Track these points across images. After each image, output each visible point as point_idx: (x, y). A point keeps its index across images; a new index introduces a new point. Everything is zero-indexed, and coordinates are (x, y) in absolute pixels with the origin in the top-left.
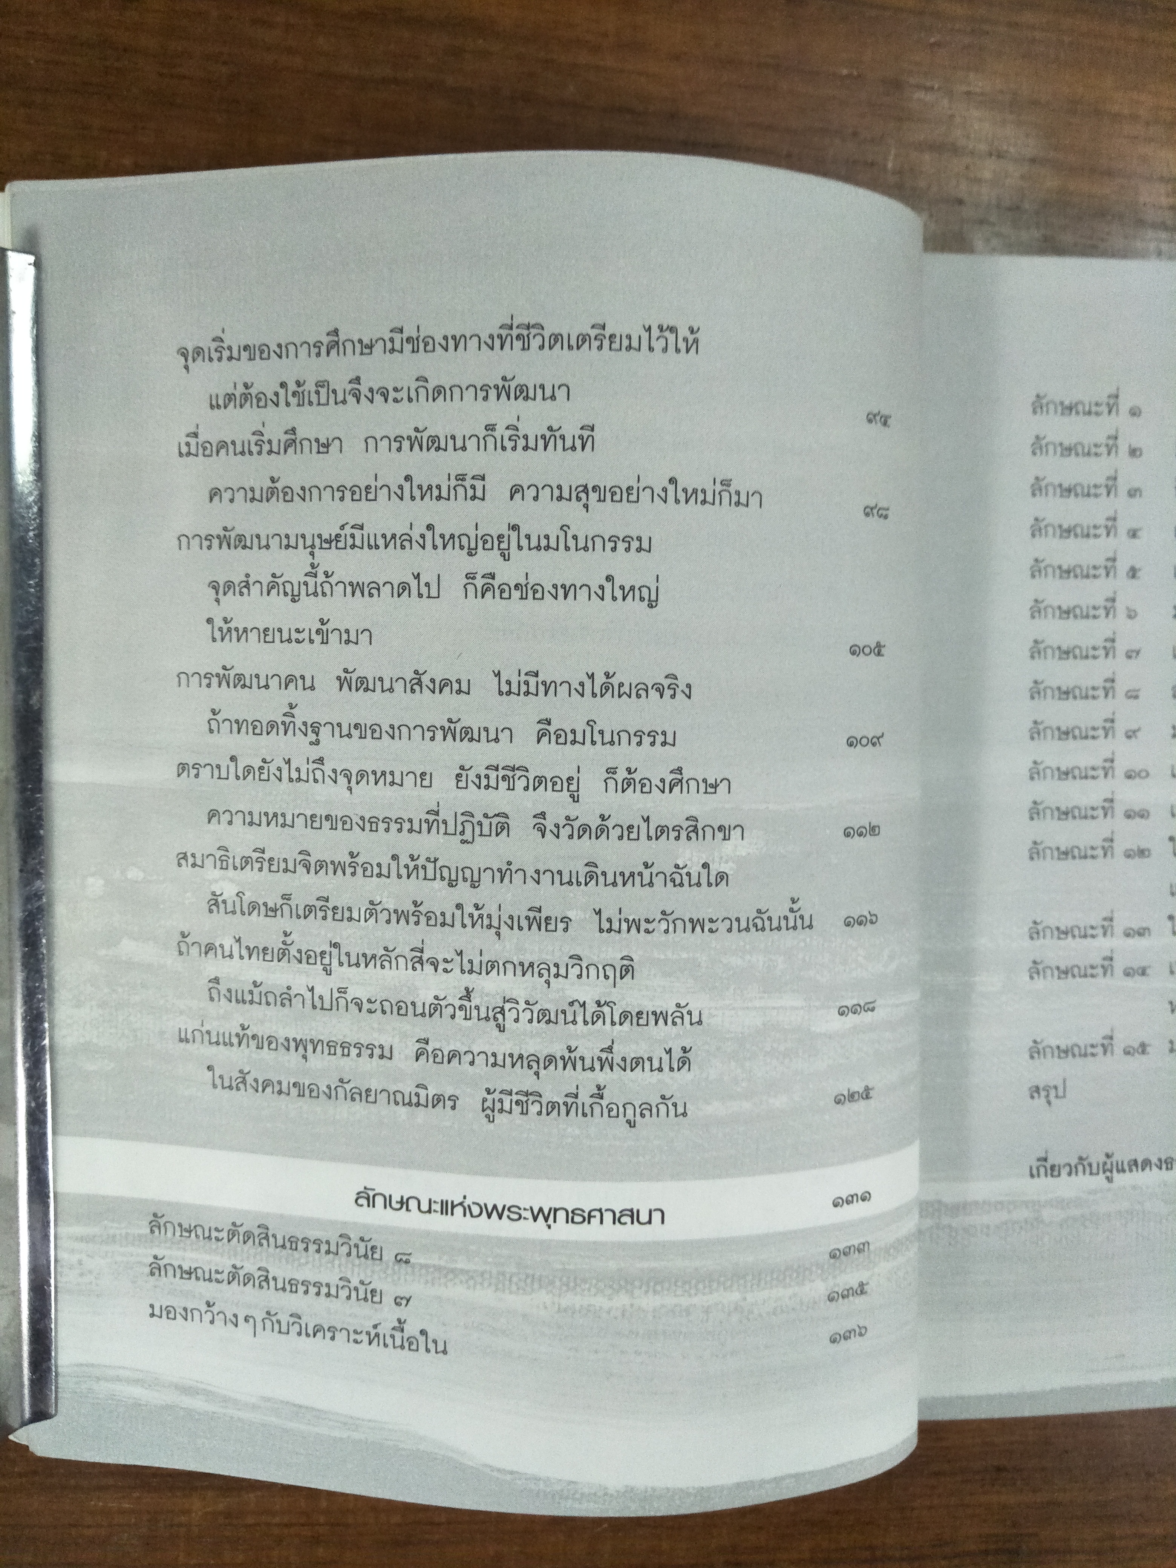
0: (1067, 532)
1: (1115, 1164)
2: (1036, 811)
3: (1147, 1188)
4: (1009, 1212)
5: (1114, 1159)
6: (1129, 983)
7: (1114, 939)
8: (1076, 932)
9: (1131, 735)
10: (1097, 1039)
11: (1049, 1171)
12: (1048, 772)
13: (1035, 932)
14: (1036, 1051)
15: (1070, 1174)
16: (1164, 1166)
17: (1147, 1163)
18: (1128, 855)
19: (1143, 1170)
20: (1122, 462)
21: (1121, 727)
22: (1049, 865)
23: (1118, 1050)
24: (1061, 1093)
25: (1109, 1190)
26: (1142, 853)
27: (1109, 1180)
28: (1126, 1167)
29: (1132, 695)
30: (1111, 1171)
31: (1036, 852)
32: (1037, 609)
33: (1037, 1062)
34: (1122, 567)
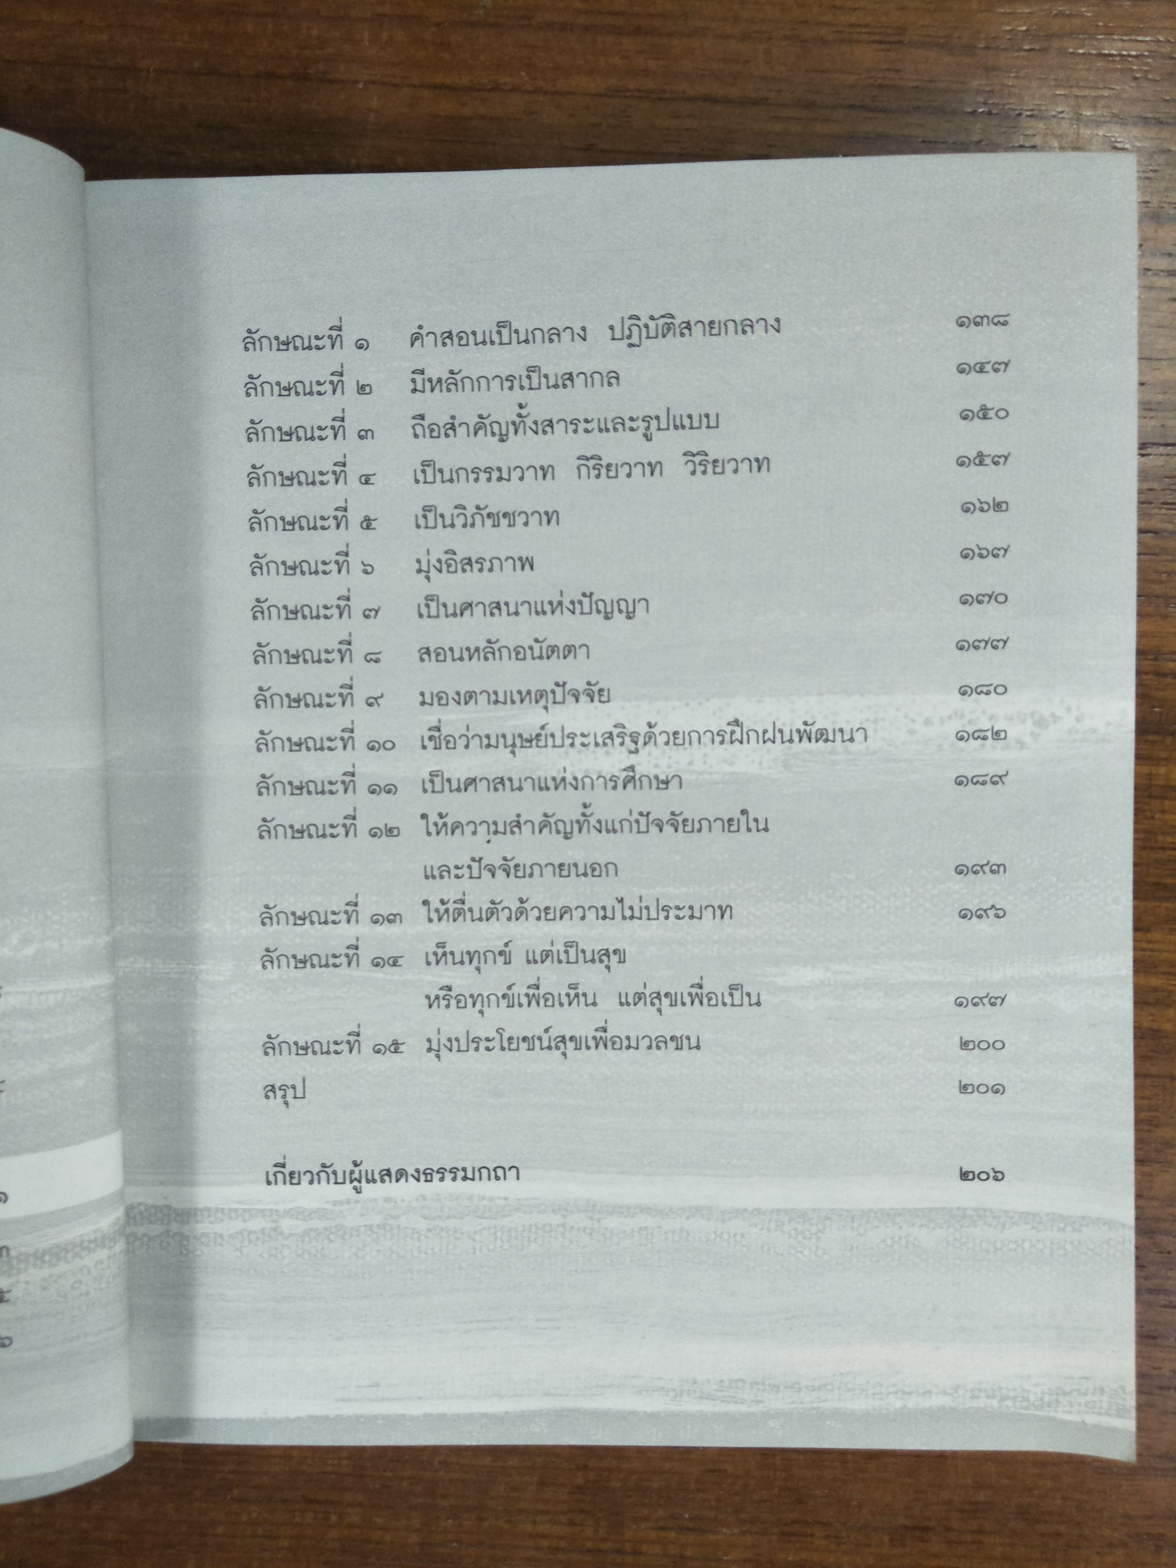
0: (289, 480)
1: (363, 1173)
2: (265, 785)
3: (403, 1200)
4: (244, 1220)
5: (363, 1168)
6: (379, 974)
7: (360, 925)
8: (315, 918)
9: (372, 702)
10: (341, 1034)
11: (288, 1178)
12: (278, 742)
13: (267, 917)
14: (271, 1046)
15: (311, 1182)
16: (422, 1178)
17: (402, 1174)
18: (373, 834)
19: (397, 1181)
20: (349, 400)
21: (360, 694)
22: (283, 845)
23: (367, 1046)
24: (299, 1094)
25: (357, 1201)
26: (390, 831)
27: (358, 1191)
28: (377, 1177)
29: (373, 658)
30: (360, 1182)
31: (266, 829)
32: (258, 565)
33: (271, 1058)
34: (355, 517)
